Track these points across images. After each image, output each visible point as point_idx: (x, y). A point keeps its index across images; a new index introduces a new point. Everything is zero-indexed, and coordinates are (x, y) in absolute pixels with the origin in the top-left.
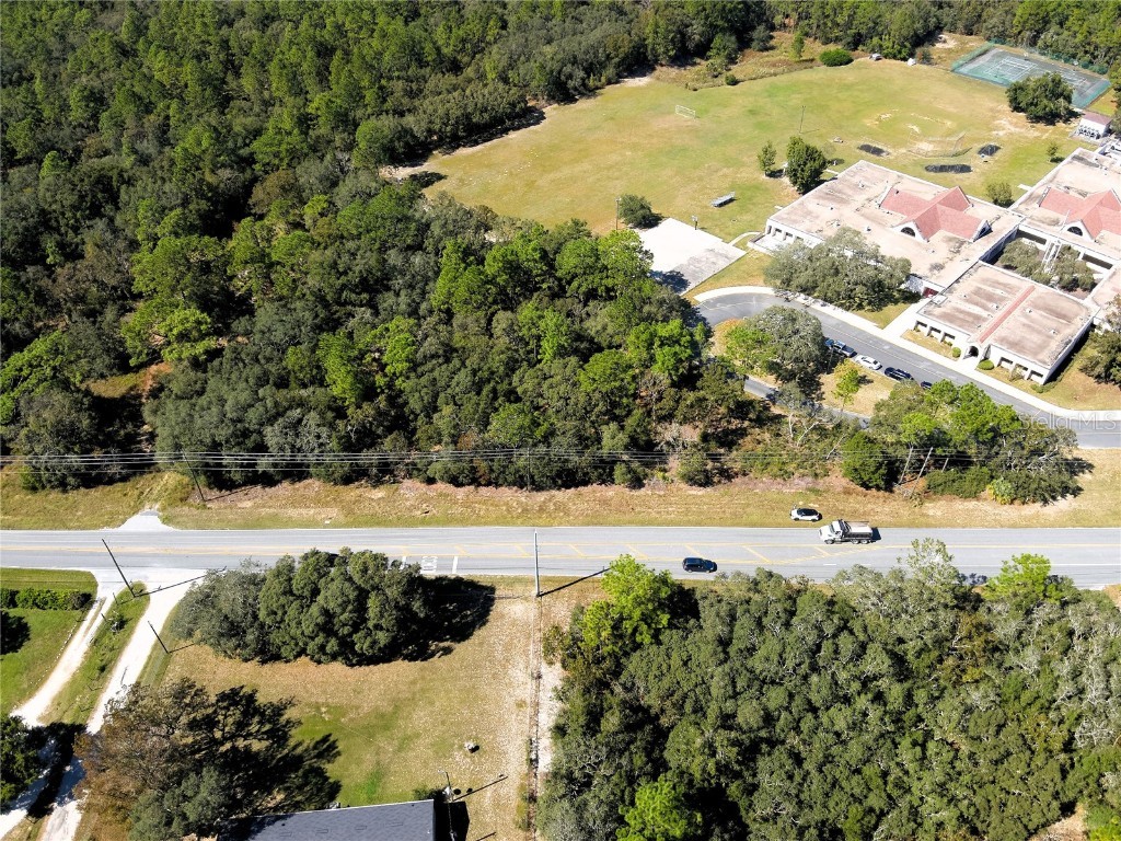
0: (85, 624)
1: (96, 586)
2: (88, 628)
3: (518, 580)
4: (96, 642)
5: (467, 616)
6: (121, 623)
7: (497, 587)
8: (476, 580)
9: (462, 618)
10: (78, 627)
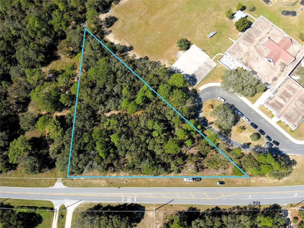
0: (55, 216)
1: (54, 205)
2: (56, 218)
3: (150, 205)
4: (58, 221)
5: (139, 216)
6: (62, 216)
7: (145, 207)
8: (140, 204)
9: (138, 216)
10: (53, 217)
